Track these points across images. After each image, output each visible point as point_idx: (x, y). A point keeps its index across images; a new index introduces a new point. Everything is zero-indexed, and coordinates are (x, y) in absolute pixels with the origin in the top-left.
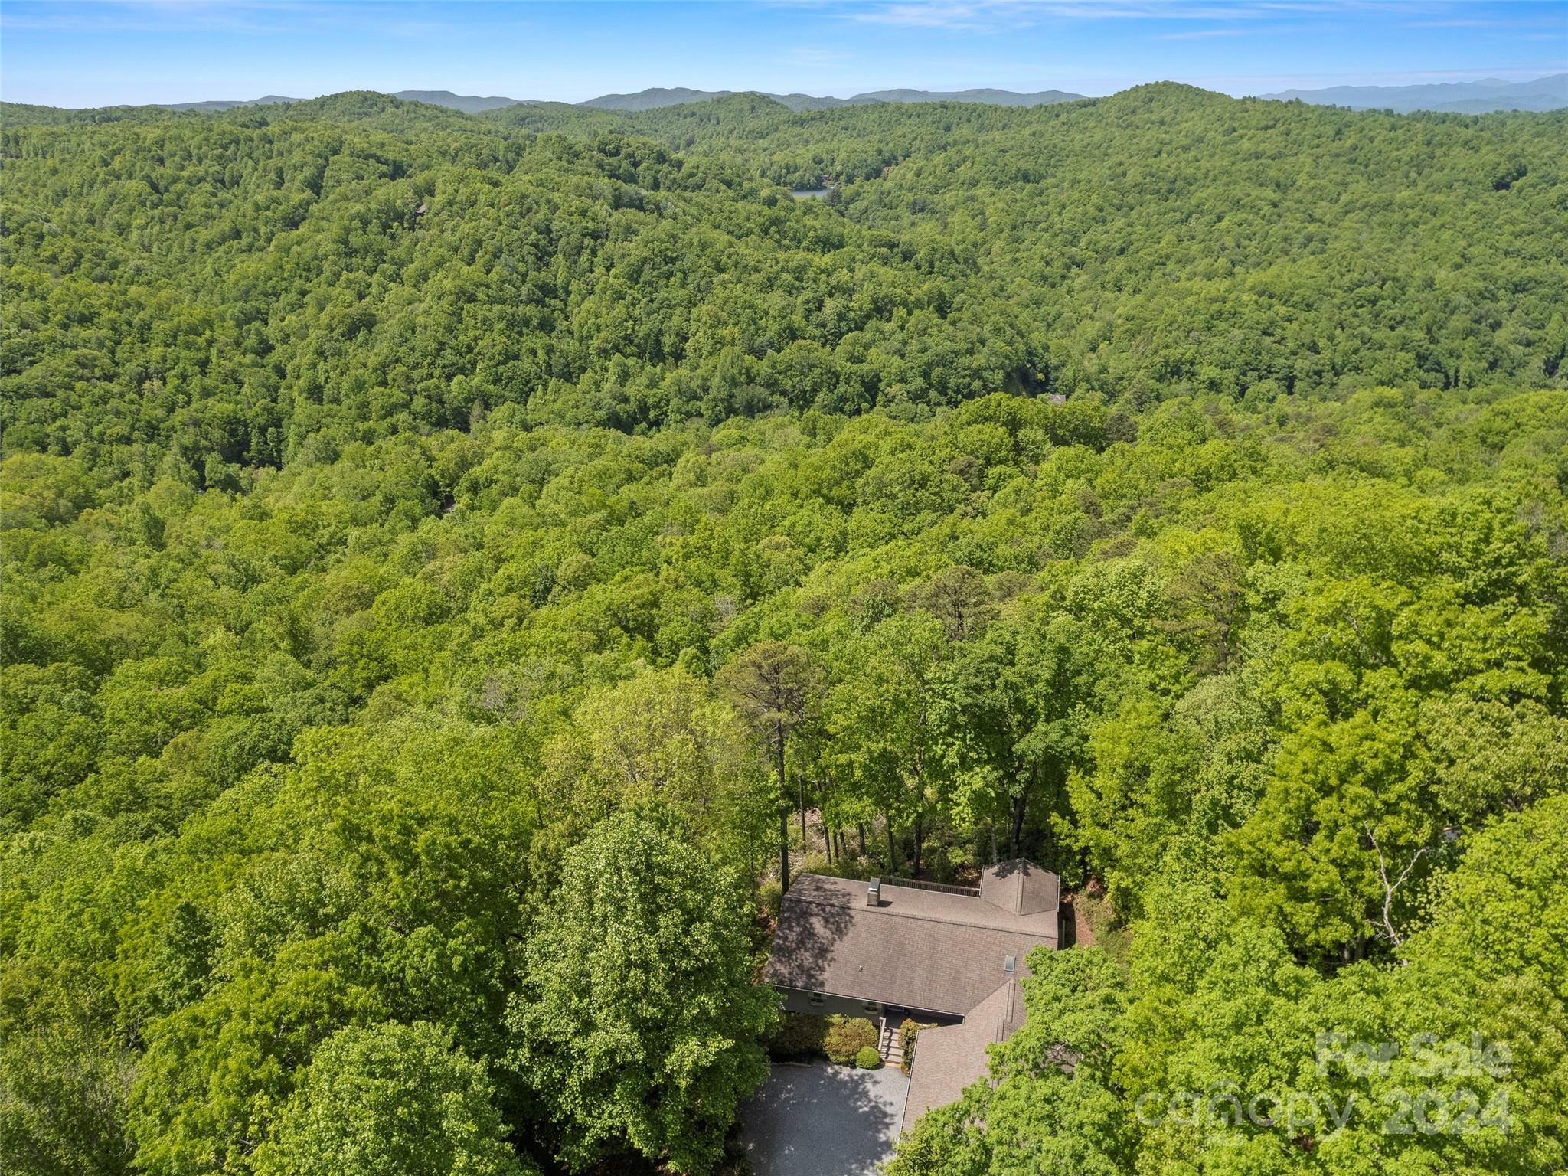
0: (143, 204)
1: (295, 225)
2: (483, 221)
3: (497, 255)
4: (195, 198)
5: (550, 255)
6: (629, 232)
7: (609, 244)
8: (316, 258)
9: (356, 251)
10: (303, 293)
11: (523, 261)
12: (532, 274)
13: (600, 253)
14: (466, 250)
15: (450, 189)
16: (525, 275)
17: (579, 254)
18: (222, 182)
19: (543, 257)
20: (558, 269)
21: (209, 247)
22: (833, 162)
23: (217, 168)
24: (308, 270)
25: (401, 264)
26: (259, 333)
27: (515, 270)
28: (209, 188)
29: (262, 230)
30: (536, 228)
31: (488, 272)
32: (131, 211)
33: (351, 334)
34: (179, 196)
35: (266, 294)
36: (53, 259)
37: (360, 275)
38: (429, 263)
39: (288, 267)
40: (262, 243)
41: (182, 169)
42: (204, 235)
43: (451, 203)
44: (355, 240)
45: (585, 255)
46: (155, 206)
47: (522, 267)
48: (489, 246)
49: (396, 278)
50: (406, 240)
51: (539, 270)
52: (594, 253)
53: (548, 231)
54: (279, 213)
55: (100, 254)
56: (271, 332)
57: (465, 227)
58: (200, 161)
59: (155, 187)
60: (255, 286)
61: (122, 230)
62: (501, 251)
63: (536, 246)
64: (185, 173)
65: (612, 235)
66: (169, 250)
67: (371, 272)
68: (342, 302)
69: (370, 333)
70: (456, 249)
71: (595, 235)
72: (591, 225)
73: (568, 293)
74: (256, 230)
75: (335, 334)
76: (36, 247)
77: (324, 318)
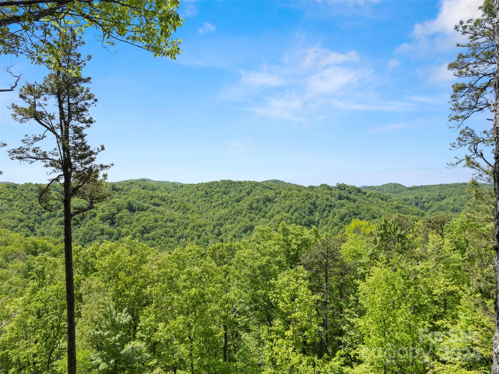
0: (202, 197)
1: (239, 202)
2: (294, 201)
3: (295, 211)
4: (216, 196)
5: (314, 212)
6: (342, 205)
7: (335, 209)
8: (241, 210)
9: (254, 209)
10: (235, 219)
11: (305, 213)
12: (307, 217)
13: (331, 212)
14: (287, 209)
15: (286, 192)
16: (304, 217)
17: (324, 212)
18: (225, 193)
19: (311, 213)
20: (317, 216)
21: (214, 207)
22: (422, 198)
23: (225, 189)
24: (238, 213)
25: (266, 213)
26: (219, 229)
27: (301, 215)
28: (221, 194)
29: (230, 202)
30: (311, 203)
31: (292, 215)
32: (198, 198)
33: (245, 231)
34: (212, 195)
35: (225, 220)
36: (173, 208)
37: (253, 215)
38: (274, 212)
39: (233, 212)
40: (228, 206)
41: (216, 189)
42: (214, 204)
43: (285, 196)
44: (254, 205)
45: (326, 212)
46: (204, 197)
47: (304, 214)
48: (294, 208)
49: (264, 217)
50: (269, 207)
51: (310, 216)
52: (329, 212)
53: (315, 204)
54: (235, 199)
55: (185, 207)
56: (222, 229)
57: (288, 202)
58: (220, 188)
59: (207, 193)
60: (222, 217)
61: (194, 203)
62: (298, 209)
63: (310, 209)
64: (215, 190)
65: (336, 207)
66: (204, 208)
67: (256, 215)
68: (245, 222)
69: (252, 231)
70: (284, 209)
71: (330, 206)
72: (330, 203)
73: (319, 223)
74: (228, 203)
75: (240, 231)
76: (170, 204)
77: (239, 226)
